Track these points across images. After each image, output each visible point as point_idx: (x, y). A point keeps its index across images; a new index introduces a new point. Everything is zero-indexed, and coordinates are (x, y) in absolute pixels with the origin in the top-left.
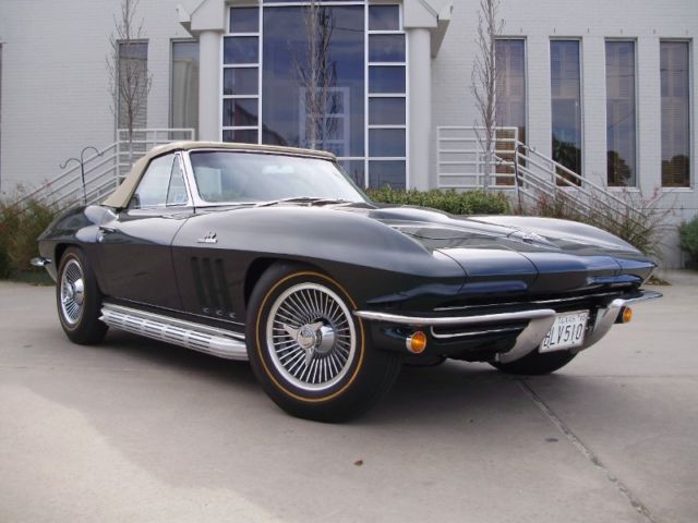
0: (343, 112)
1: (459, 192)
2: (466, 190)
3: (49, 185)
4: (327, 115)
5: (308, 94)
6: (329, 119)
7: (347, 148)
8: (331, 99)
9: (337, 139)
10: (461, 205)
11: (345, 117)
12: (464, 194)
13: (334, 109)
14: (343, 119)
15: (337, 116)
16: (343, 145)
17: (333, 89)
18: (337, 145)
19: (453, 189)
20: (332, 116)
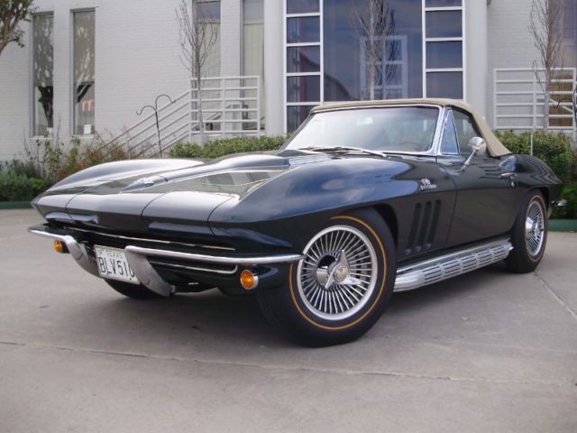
0: (401, 59)
1: (517, 133)
2: (524, 131)
3: (128, 132)
4: (386, 62)
5: (367, 43)
6: (388, 65)
7: (405, 92)
8: (389, 46)
9: (396, 84)
10: (521, 146)
11: (403, 63)
12: (523, 134)
13: (393, 56)
14: (401, 65)
15: (395, 62)
16: (401, 90)
17: (391, 38)
18: (396, 90)
19: (511, 131)
20: (391, 63)
